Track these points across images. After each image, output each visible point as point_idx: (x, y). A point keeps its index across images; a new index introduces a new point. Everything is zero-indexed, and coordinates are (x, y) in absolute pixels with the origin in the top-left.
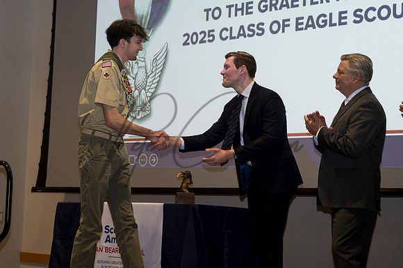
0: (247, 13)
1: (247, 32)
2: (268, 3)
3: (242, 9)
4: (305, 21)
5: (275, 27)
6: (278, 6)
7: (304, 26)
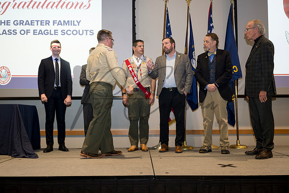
0: (7, 25)
1: (7, 33)
2: (19, 22)
3: (4, 23)
4: (38, 32)
5: (23, 32)
6: (24, 24)
7: (37, 33)
